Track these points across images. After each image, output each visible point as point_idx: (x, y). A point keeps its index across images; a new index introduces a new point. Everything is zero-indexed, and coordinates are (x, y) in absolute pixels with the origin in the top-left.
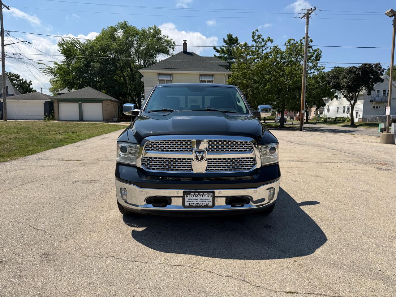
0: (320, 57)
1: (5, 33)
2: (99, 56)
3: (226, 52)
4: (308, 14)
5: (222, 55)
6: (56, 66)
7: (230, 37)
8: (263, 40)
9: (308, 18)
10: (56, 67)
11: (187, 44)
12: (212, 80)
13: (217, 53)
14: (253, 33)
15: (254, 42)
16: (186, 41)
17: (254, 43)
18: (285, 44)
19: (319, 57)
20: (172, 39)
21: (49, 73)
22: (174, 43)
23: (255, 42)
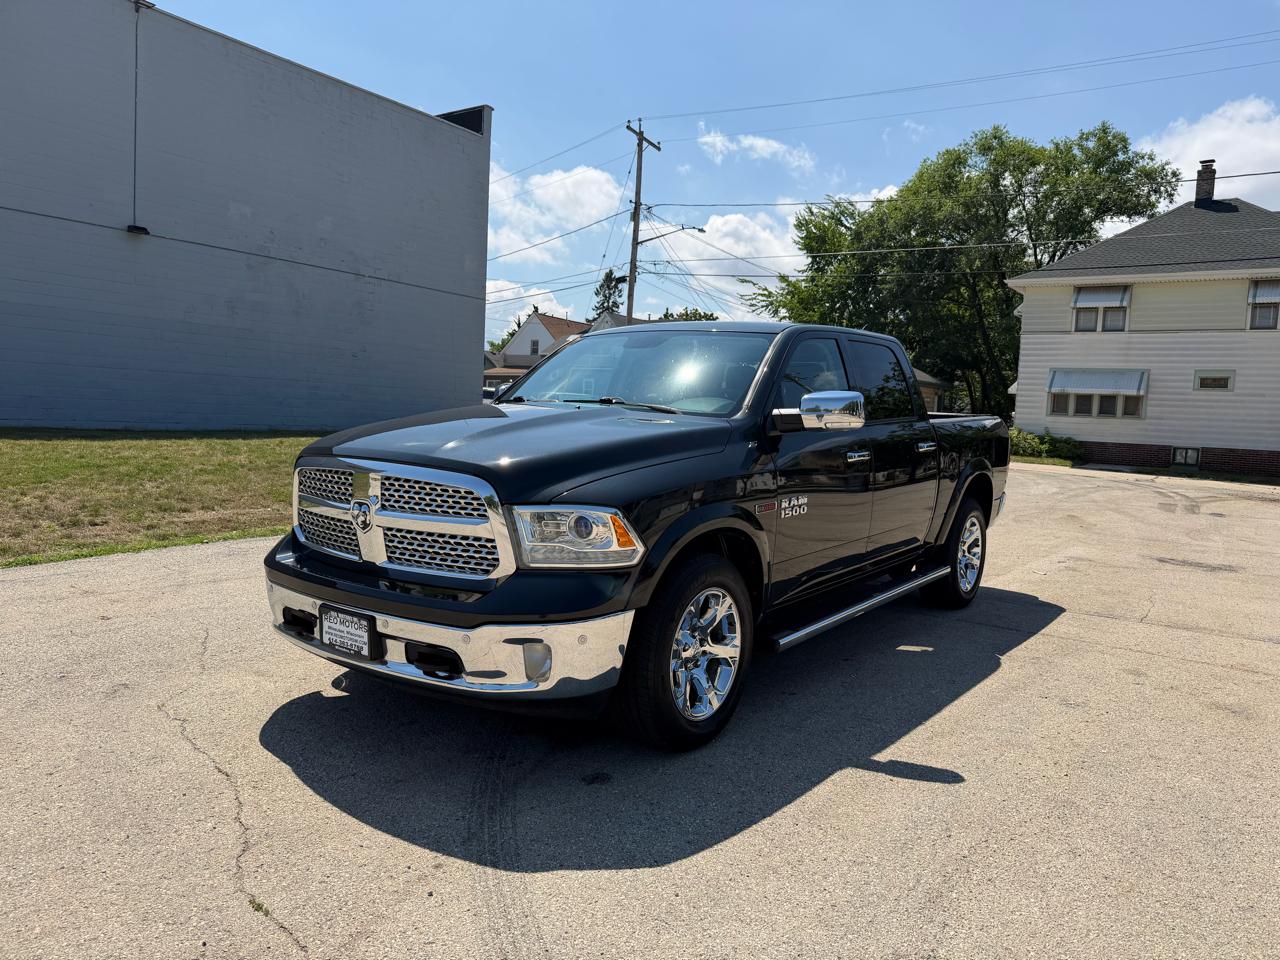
1: (643, 212)
2: (900, 247)
6: (784, 285)
10: (783, 289)
11: (1214, 172)
16: (1213, 161)
20: (1167, 164)
21: (763, 307)
22: (1174, 174)
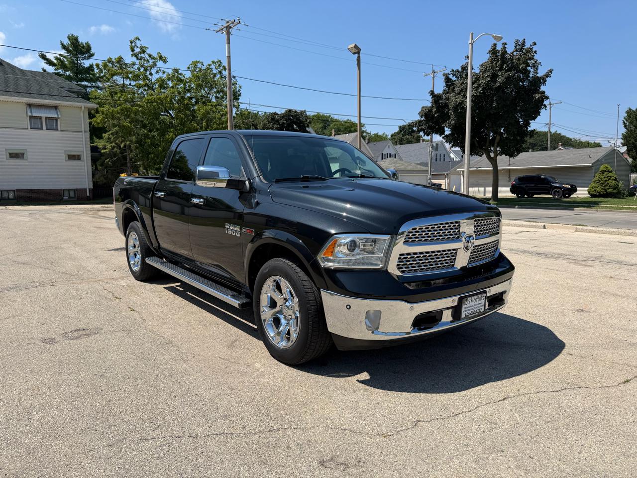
0: (240, 95)
3: (68, 66)
4: (228, 28)
5: (60, 71)
7: (74, 40)
8: (150, 56)
9: (228, 34)
12: (55, 116)
13: (47, 65)
14: (131, 42)
15: (136, 58)
17: (134, 59)
18: (189, 68)
19: (237, 95)
23: (138, 59)
